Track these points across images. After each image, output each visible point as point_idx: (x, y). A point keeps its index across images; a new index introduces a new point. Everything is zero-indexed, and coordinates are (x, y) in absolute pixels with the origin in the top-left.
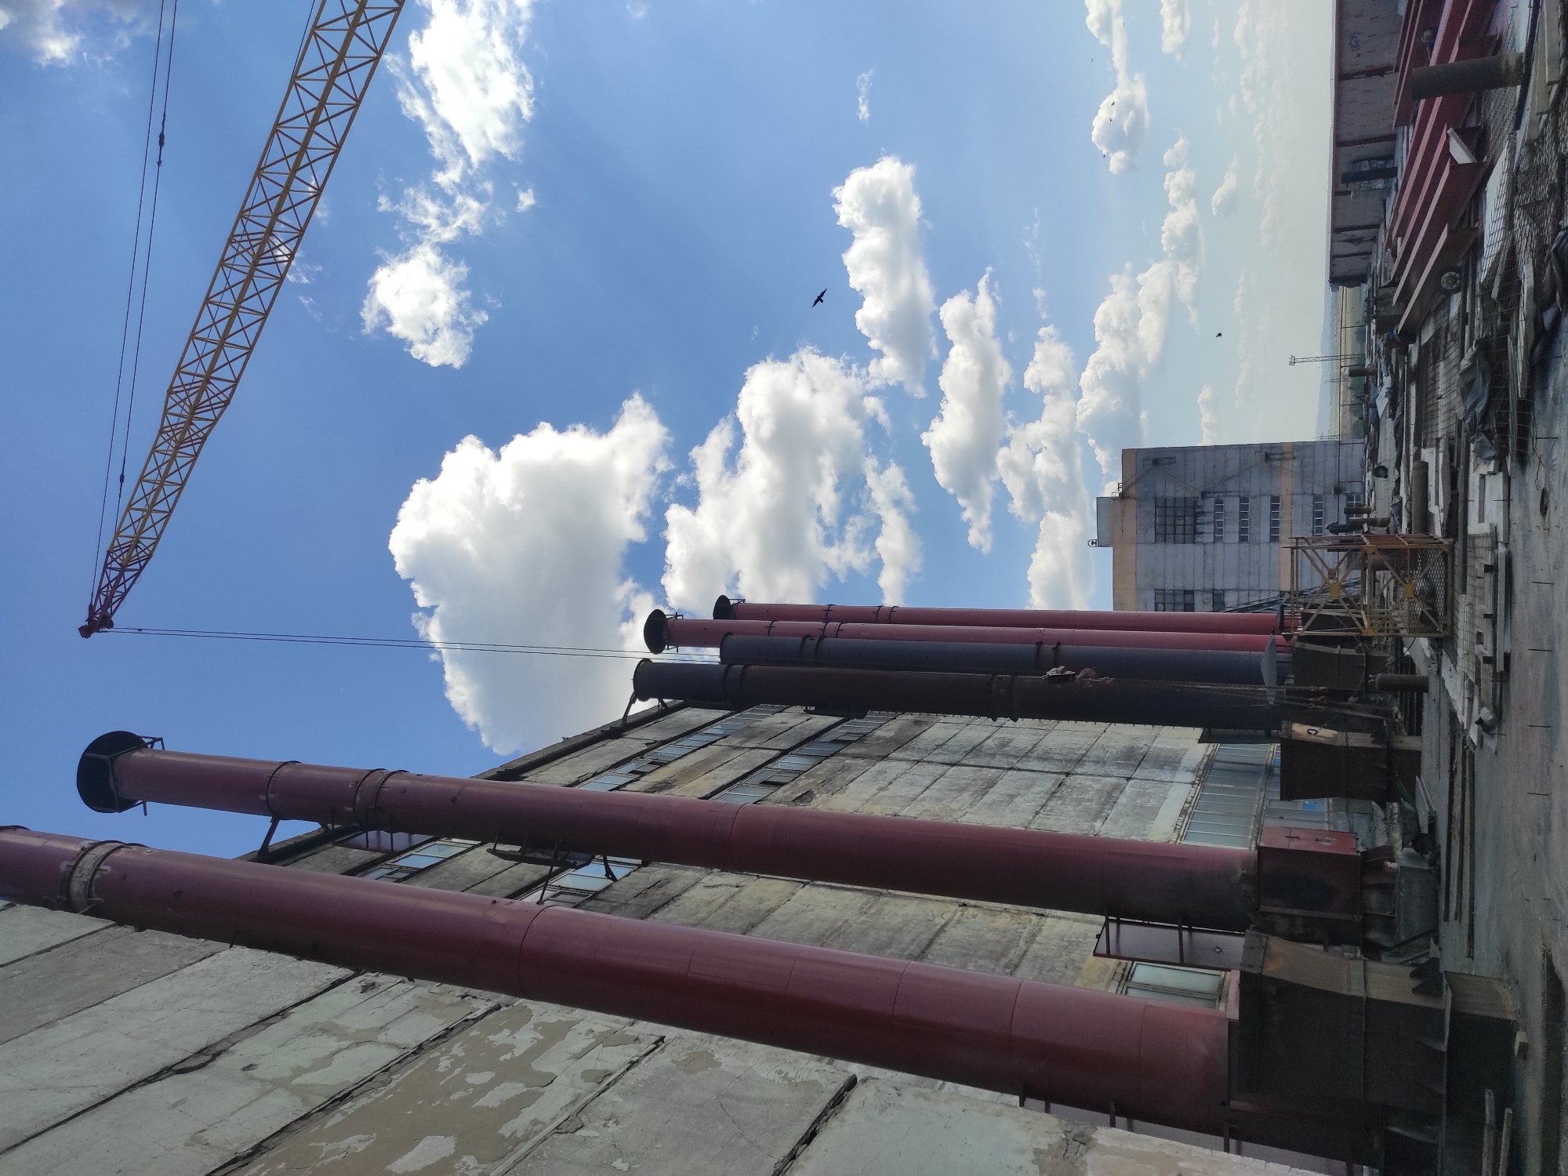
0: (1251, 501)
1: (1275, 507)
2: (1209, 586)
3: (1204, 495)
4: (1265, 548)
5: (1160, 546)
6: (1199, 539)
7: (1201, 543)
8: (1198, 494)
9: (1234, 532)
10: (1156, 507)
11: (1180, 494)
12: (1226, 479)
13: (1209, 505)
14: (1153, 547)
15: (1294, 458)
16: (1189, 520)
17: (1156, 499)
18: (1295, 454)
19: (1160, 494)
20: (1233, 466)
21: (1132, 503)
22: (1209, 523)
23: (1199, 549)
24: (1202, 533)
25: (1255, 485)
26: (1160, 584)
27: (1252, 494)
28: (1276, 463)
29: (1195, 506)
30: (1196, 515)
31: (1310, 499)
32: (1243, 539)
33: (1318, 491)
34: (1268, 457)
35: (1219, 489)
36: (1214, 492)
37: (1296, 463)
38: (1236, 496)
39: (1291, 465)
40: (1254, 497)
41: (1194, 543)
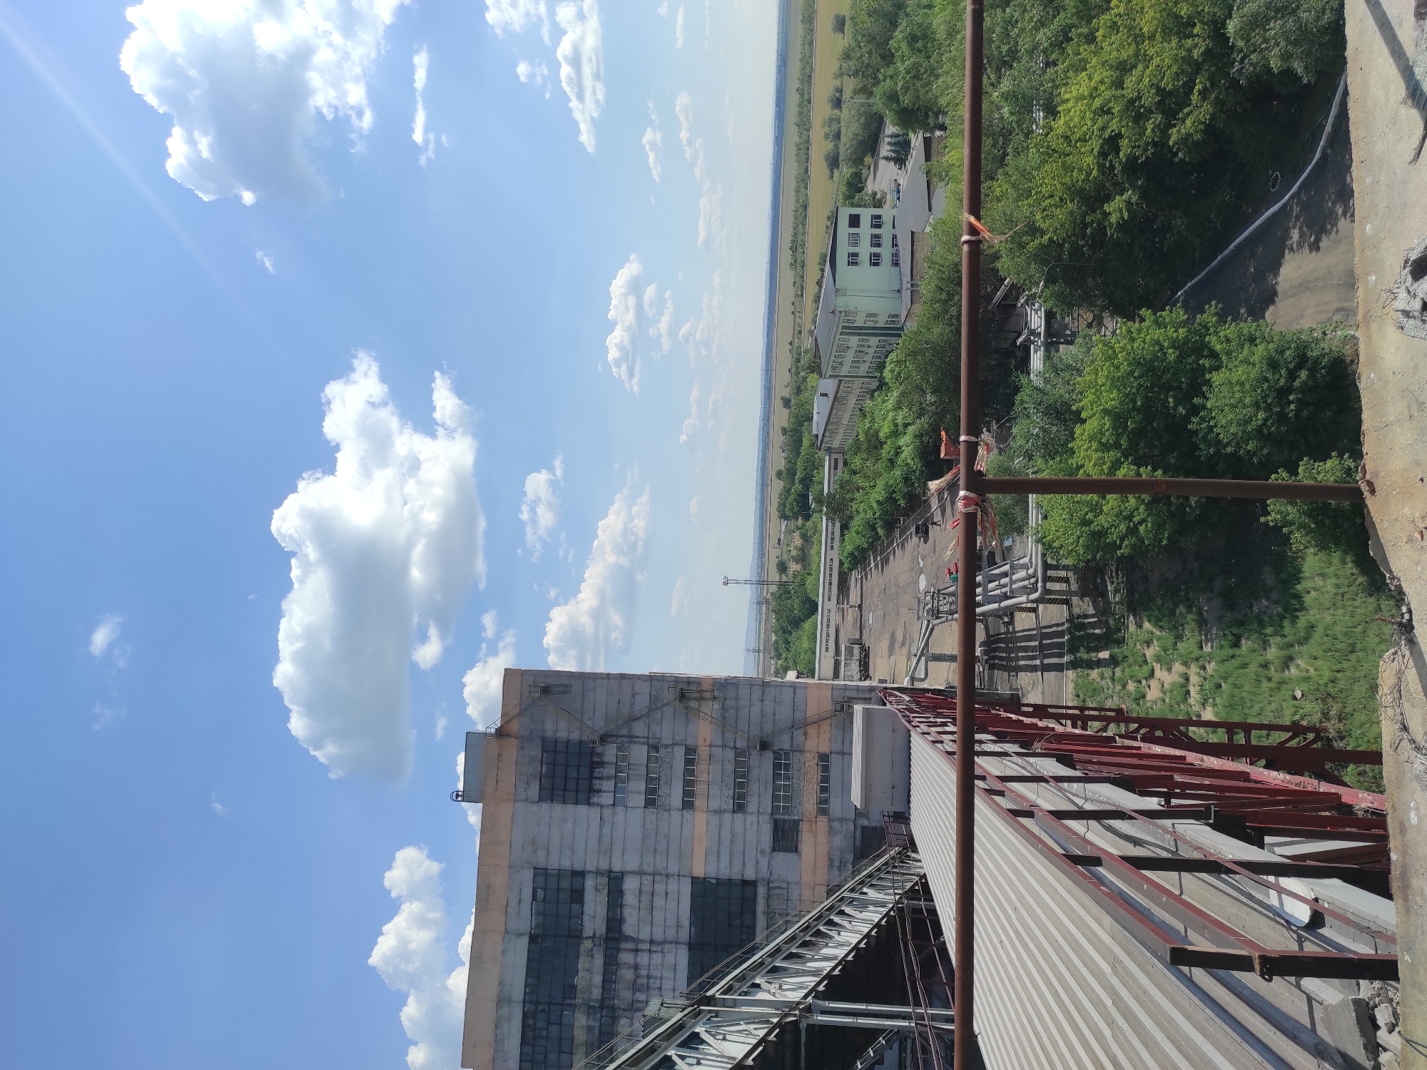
0: (662, 751)
1: (689, 762)
2: (604, 866)
3: (604, 739)
4: (676, 816)
5: (545, 806)
6: (595, 800)
7: (598, 804)
8: (596, 738)
9: (639, 793)
10: (543, 751)
11: (575, 736)
12: (632, 719)
13: (610, 753)
14: (535, 807)
15: (715, 698)
16: (584, 772)
17: (543, 740)
18: (716, 693)
19: (549, 734)
20: (642, 703)
21: (512, 744)
22: (609, 778)
23: (594, 813)
24: (599, 791)
25: (666, 730)
26: (541, 860)
27: (664, 742)
28: (693, 704)
29: (593, 752)
30: (593, 766)
31: (731, 754)
32: (650, 803)
33: (741, 743)
34: (683, 696)
35: (624, 732)
36: (617, 736)
37: (716, 706)
38: (643, 743)
39: (711, 708)
40: (666, 746)
41: (589, 804)
